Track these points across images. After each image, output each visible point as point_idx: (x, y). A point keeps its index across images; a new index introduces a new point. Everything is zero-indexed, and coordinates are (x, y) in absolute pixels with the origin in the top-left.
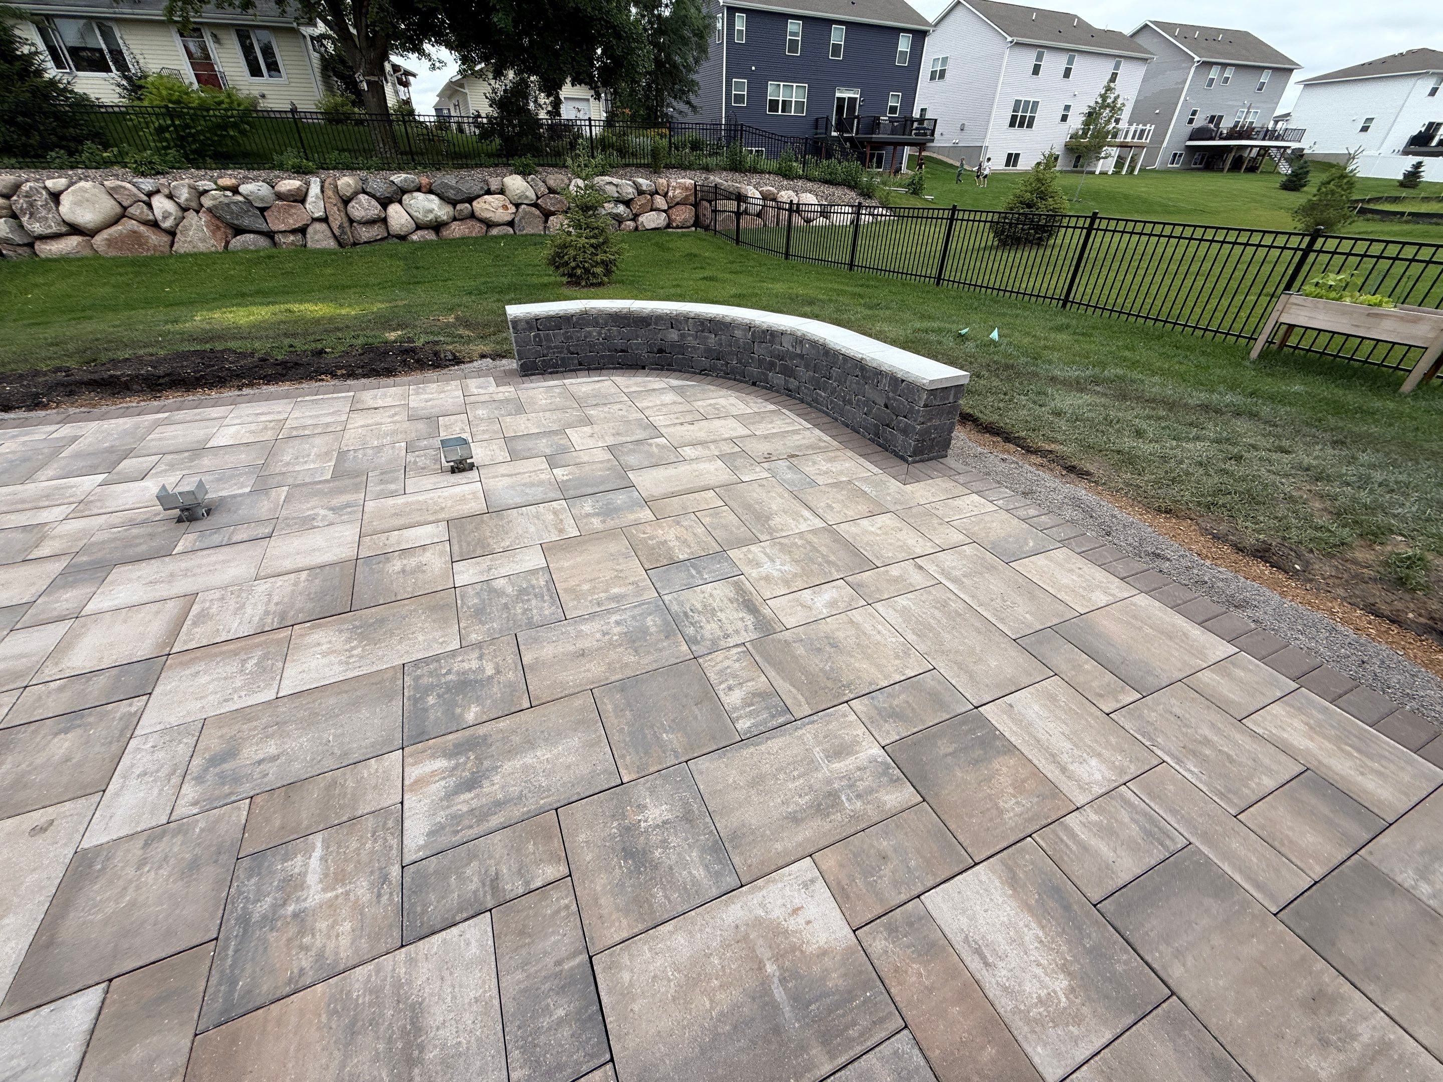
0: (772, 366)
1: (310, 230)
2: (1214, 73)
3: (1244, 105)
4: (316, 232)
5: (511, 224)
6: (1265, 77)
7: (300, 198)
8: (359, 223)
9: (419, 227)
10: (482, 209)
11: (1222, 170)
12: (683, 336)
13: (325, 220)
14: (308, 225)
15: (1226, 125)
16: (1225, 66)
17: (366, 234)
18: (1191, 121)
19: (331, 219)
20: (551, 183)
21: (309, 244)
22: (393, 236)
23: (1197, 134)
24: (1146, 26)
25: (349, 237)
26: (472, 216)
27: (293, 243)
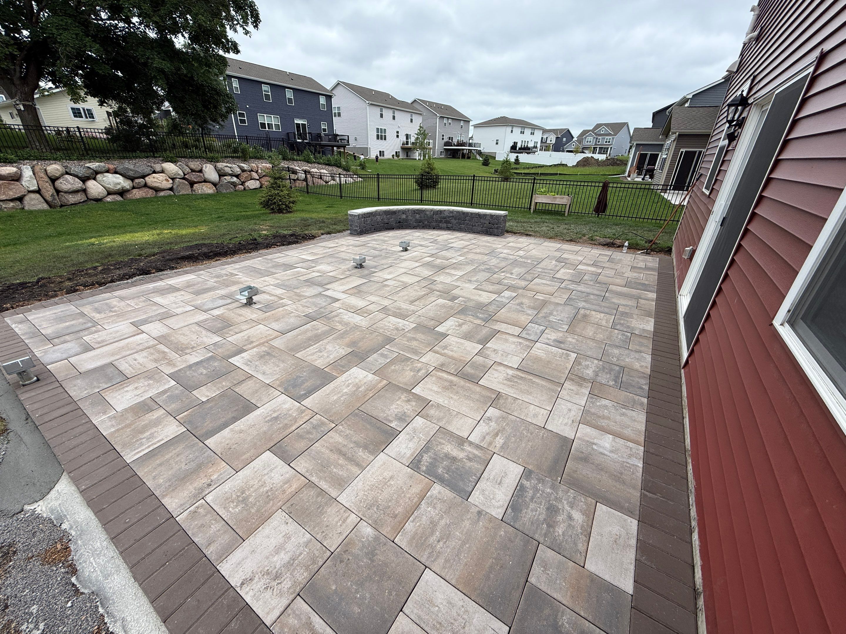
0: (441, 221)
1: (27, 199)
2: (445, 121)
3: (458, 134)
4: (31, 199)
5: (171, 189)
6: (462, 123)
7: (17, 178)
8: (66, 192)
9: (110, 193)
10: (152, 182)
11: (459, 158)
12: (407, 216)
13: (38, 191)
14: (25, 195)
15: (455, 141)
16: (448, 118)
17: (72, 199)
18: (443, 139)
19: (43, 191)
20: (192, 166)
21: (26, 208)
22: (91, 200)
23: (446, 144)
24: (415, 100)
25: (58, 202)
26: (146, 185)
27: (13, 208)
